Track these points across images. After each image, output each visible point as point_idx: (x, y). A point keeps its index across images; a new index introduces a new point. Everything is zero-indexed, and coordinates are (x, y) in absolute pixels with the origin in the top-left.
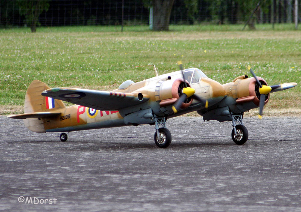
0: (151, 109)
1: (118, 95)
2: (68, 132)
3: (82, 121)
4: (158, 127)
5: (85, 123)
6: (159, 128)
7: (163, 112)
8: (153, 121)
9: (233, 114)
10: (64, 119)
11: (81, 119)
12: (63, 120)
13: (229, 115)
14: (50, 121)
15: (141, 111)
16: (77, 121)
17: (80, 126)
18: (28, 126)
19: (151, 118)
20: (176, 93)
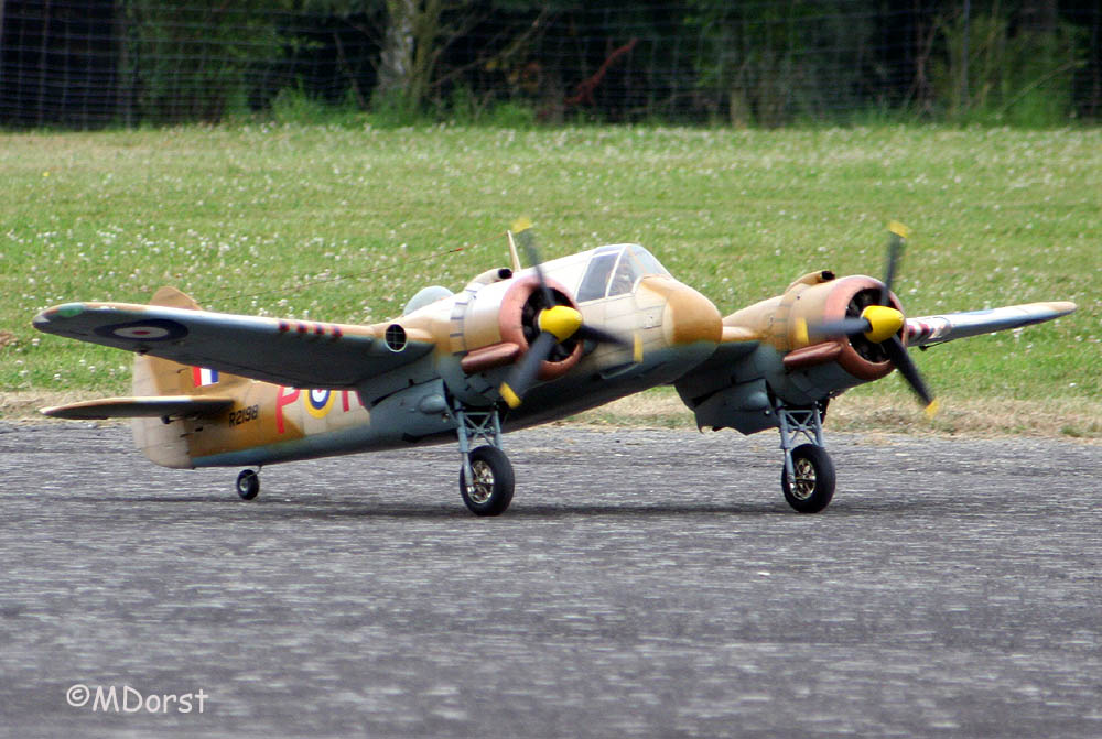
0: (441, 381)
1: (311, 332)
2: (256, 467)
3: (292, 426)
4: (469, 445)
5: (300, 435)
6: (473, 448)
7: (480, 391)
8: (449, 422)
9: (782, 408)
10: (241, 420)
11: (288, 421)
12: (239, 423)
13: (765, 408)
14: (205, 427)
15: (413, 389)
16: (275, 429)
17: (287, 446)
18: (144, 446)
19: (442, 412)
20: (515, 327)
